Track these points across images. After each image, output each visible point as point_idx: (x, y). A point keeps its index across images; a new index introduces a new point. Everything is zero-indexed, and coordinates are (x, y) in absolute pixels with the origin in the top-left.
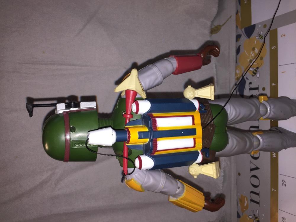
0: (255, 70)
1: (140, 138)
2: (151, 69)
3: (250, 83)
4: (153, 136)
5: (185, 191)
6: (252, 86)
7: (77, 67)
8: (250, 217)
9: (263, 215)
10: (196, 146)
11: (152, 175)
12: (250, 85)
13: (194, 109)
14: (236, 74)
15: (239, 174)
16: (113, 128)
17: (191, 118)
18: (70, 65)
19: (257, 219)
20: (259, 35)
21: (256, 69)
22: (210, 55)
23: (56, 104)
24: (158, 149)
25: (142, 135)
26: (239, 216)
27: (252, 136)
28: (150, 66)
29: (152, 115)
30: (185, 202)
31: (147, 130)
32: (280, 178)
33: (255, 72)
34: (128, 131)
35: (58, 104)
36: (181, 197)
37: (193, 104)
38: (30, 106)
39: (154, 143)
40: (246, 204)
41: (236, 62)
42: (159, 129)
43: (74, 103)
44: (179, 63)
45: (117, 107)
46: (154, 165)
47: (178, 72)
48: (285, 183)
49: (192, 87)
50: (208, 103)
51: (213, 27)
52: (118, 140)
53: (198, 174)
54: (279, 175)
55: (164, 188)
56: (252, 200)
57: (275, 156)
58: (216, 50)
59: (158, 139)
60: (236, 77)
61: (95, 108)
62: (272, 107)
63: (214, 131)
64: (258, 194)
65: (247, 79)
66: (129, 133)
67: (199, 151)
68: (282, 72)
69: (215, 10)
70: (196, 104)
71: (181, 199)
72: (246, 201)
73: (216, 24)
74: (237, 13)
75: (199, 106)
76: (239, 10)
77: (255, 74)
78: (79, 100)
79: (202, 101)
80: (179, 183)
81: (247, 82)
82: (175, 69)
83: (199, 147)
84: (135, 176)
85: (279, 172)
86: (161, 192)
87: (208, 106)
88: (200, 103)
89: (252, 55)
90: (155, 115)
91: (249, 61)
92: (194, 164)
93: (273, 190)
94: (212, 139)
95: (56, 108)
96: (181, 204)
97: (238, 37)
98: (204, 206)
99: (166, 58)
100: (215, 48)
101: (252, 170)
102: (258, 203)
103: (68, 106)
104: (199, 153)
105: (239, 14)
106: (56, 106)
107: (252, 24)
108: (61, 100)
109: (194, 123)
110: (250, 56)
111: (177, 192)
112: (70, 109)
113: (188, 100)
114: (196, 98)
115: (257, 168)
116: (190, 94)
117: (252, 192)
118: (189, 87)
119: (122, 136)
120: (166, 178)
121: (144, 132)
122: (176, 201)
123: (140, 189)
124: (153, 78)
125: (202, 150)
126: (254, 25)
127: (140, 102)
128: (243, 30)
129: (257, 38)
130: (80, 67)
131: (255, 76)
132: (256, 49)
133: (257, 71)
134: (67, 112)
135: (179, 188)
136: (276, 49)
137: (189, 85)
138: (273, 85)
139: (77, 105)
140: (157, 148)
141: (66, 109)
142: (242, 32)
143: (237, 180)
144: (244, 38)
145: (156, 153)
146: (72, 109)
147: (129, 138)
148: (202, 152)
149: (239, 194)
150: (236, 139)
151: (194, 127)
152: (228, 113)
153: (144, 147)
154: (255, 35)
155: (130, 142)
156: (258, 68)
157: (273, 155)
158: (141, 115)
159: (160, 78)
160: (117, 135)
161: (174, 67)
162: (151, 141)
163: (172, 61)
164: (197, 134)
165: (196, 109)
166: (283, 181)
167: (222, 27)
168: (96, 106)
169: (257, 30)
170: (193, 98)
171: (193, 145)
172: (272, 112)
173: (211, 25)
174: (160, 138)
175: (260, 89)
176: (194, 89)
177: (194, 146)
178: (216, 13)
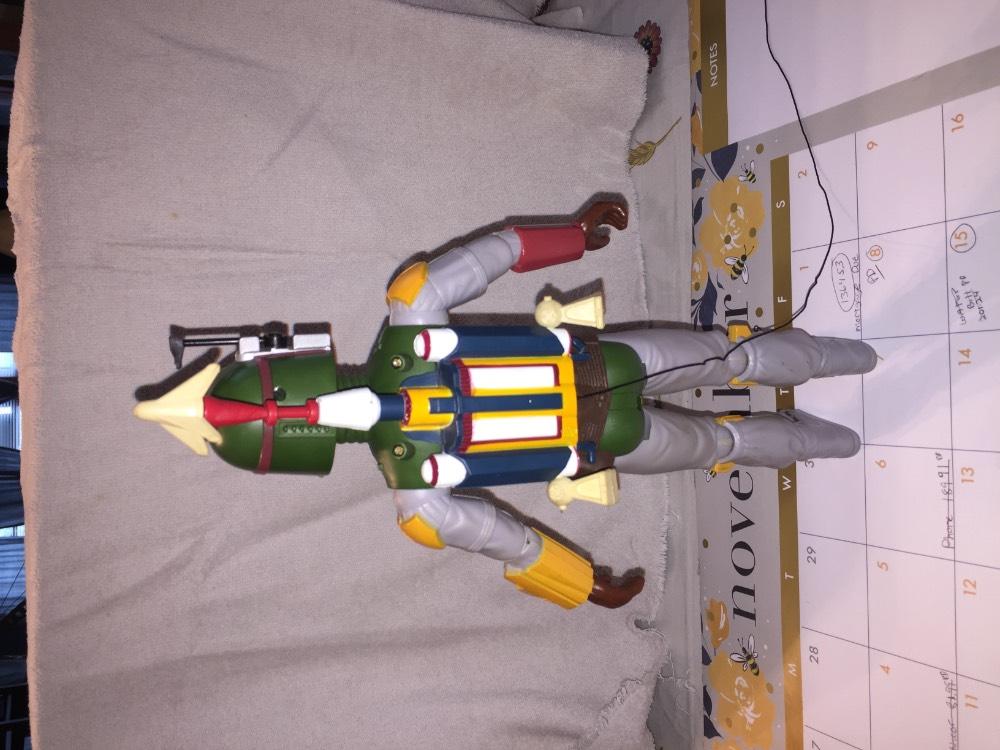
0: (738, 262)
1: (433, 411)
2: (460, 257)
3: (728, 298)
4: (464, 407)
5: (544, 549)
6: (733, 305)
7: (264, 255)
8: (735, 657)
9: (766, 647)
10: (563, 435)
11: (464, 510)
12: (727, 302)
13: (559, 350)
14: (693, 274)
15: (705, 544)
16: (373, 391)
17: (550, 370)
18: (246, 250)
19: (751, 662)
20: (747, 171)
21: (741, 262)
22: (608, 225)
23: (238, 339)
24: (475, 437)
25: (437, 406)
26: (706, 660)
27: (714, 426)
28: (456, 251)
29: (461, 362)
30: (544, 579)
31: (448, 394)
32: (803, 542)
33: (738, 267)
34: (407, 395)
35: (242, 340)
36: (534, 566)
37: (555, 339)
38: (179, 343)
39: (465, 424)
40: (722, 625)
41: (694, 242)
42: (477, 394)
43: (279, 337)
44: (526, 244)
45: (380, 347)
46: (467, 474)
47: (524, 265)
48: (813, 555)
49: (553, 298)
50: (596, 340)
51: (635, 146)
52: (384, 418)
53: (568, 499)
54: (800, 536)
55: (490, 540)
56: (738, 612)
57: (789, 487)
58: (619, 213)
59: (474, 415)
60: (693, 283)
61: (328, 349)
62: (759, 353)
63: (609, 404)
64: (751, 592)
65: (720, 286)
66: (409, 402)
67: (571, 448)
68: (801, 269)
69: (638, 102)
70: (564, 339)
71: (535, 570)
72: (723, 616)
73: (643, 137)
74: (694, 112)
75: (572, 345)
76: (699, 105)
77: (739, 273)
78: (291, 332)
79: (579, 333)
80: (529, 533)
81: (721, 295)
82: (517, 260)
83: (571, 438)
84: (424, 509)
85: (800, 529)
86: (485, 552)
87: (596, 346)
88: (573, 337)
89: (731, 224)
90: (467, 361)
91: (723, 238)
92: (558, 477)
93: (786, 576)
94: (605, 421)
95: (238, 349)
96: (535, 583)
97: (697, 175)
98: (590, 591)
99: (494, 234)
100: (614, 207)
101: (735, 528)
102: (752, 616)
103: (266, 344)
104: (570, 452)
105: (699, 114)
106: (237, 344)
107: (730, 143)
108: (248, 331)
109: (557, 382)
110: (726, 226)
111: (523, 552)
112: (270, 350)
113: (544, 329)
114: (563, 326)
115: (748, 523)
116: (550, 316)
117: (737, 589)
118: (548, 299)
119: (393, 408)
120: (497, 516)
121: (442, 400)
122: (524, 577)
123: (436, 542)
124: (463, 279)
125: (579, 444)
126: (735, 146)
127: (432, 333)
128: (709, 157)
129: (741, 178)
130: (271, 256)
131: (740, 278)
132: (738, 208)
133: (742, 265)
134: (264, 358)
135: (528, 542)
136: (787, 209)
137: (547, 295)
138: (781, 300)
139: (286, 342)
140: (471, 434)
141: (261, 350)
142: (705, 161)
143: (699, 560)
144: (710, 177)
145: (472, 450)
146: (275, 351)
147: (409, 411)
148: (579, 451)
149: (705, 599)
150: (668, 429)
151: (557, 390)
152: (644, 365)
153: (442, 435)
154: (736, 171)
155: (410, 422)
156: (744, 258)
157: (785, 483)
158: (436, 363)
159: (480, 280)
160: (382, 404)
161: (515, 253)
162: (459, 418)
163: (509, 240)
164: (564, 405)
165: (563, 350)
166: (810, 550)
167: (659, 149)
168: (329, 343)
169: (740, 158)
170: (557, 325)
171: (554, 432)
172: (759, 365)
173: (631, 141)
174: (478, 414)
175: (752, 312)
176: (558, 305)
177: (559, 435)
178: (641, 110)
